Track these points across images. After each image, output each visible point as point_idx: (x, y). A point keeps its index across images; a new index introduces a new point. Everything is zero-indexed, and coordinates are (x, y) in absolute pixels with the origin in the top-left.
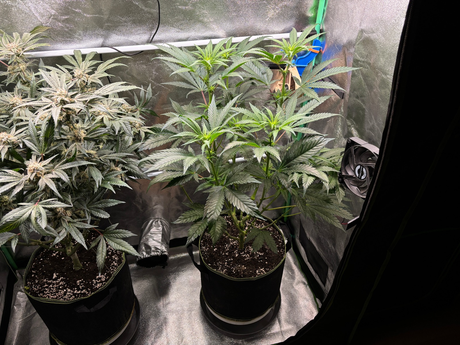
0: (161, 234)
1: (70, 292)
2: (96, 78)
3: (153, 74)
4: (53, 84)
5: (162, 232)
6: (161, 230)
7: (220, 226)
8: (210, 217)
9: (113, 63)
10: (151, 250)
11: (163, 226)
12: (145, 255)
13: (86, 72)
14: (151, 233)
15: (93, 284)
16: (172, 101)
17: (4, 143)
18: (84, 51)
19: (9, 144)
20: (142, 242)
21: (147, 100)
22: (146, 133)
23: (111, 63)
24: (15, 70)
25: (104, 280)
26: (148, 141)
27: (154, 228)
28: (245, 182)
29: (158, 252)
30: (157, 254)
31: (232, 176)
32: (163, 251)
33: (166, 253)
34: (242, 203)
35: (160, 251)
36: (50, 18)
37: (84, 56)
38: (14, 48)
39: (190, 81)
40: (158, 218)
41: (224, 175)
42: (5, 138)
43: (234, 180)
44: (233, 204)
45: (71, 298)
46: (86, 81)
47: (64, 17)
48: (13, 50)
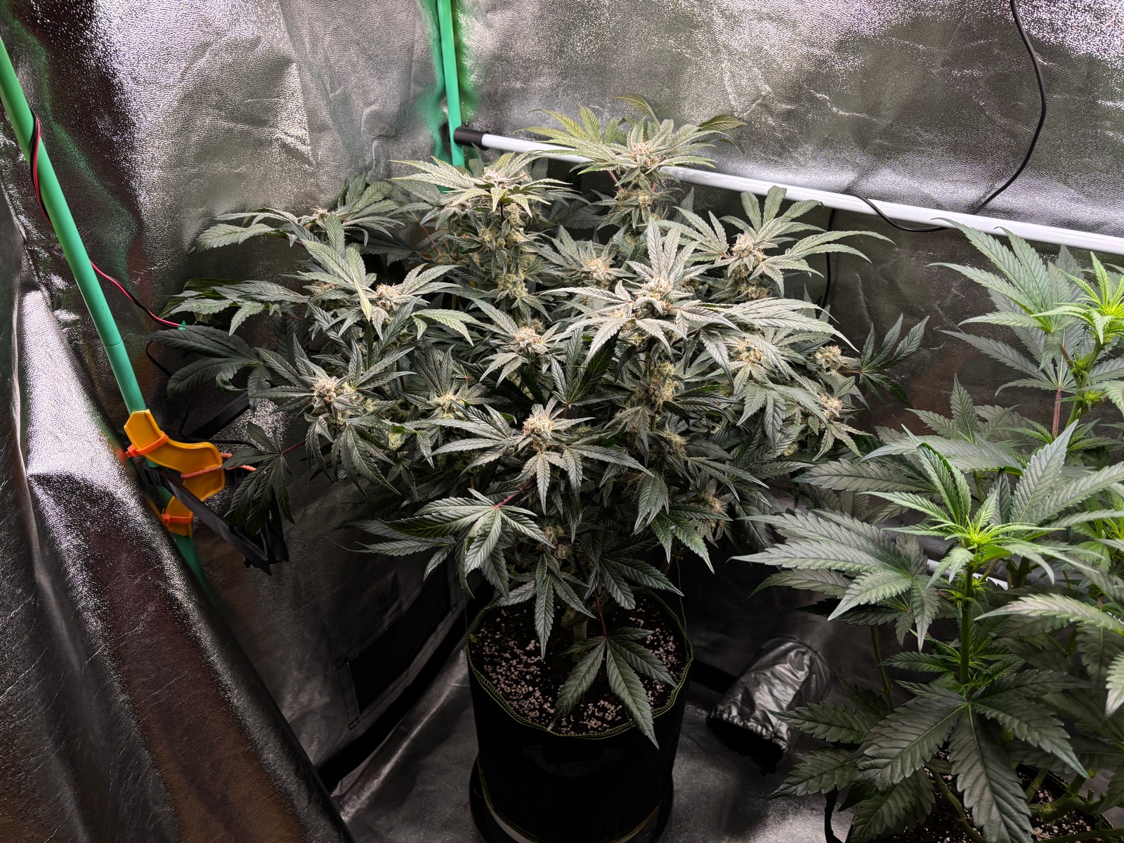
0: (794, 689)
1: (538, 698)
2: (777, 268)
3: (949, 292)
4: (658, 259)
5: (801, 687)
6: (803, 679)
7: (901, 805)
8: (865, 769)
9: (835, 242)
10: (752, 713)
11: (811, 673)
12: (734, 717)
13: (761, 247)
14: (773, 674)
15: (585, 714)
16: (956, 383)
17: (521, 351)
18: (792, 193)
19: (527, 355)
20: (743, 680)
21: (899, 355)
22: (838, 443)
23: (832, 240)
24: (627, 202)
25: (610, 719)
26: (833, 466)
27: (788, 666)
28: (1033, 738)
29: (767, 729)
30: (761, 733)
31: (1009, 689)
32: (779, 734)
33: (783, 745)
34: (988, 795)
35: (770, 729)
36: (754, 101)
37: (786, 204)
38: (641, 155)
39: (1032, 351)
40: (809, 647)
41: (997, 664)
42: (527, 341)
43: (1004, 709)
44: (960, 779)
45: (532, 714)
46: (751, 268)
47: (784, 106)
48: (638, 157)
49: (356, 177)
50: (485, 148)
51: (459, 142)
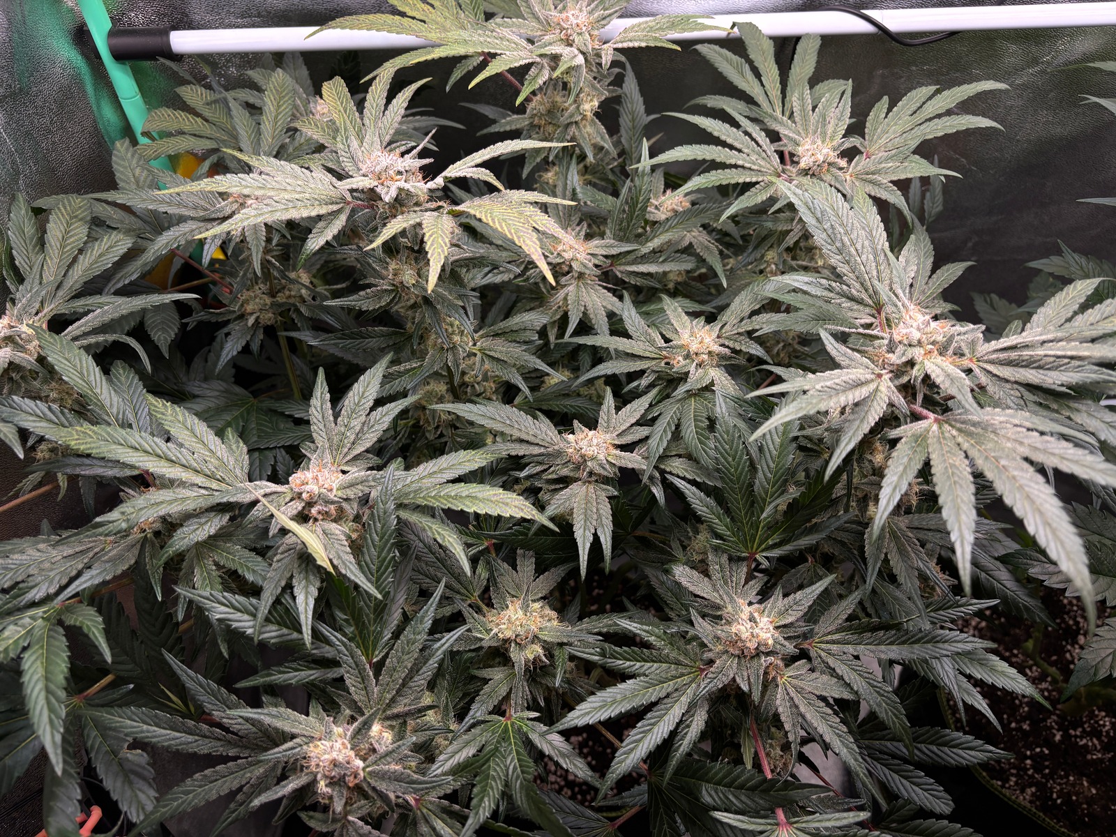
38: (580, 34)
50: (178, 58)
51: (120, 56)
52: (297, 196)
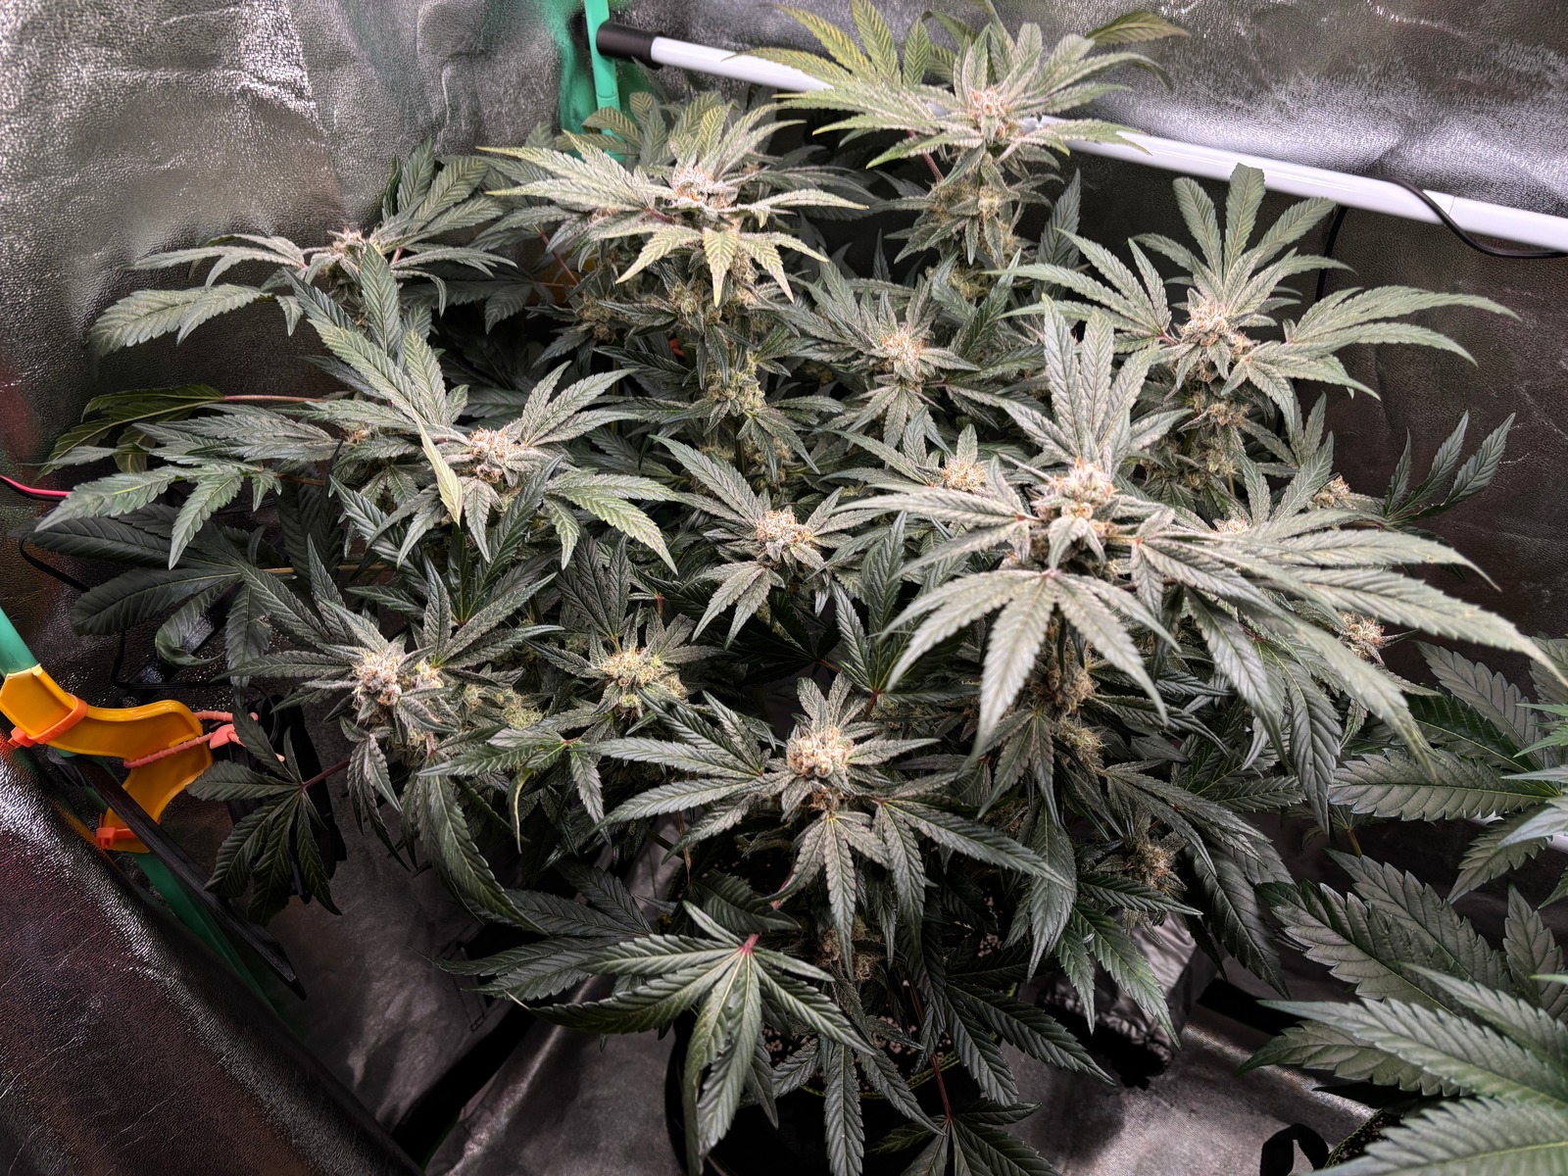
2: (1279, 374)
4: (1072, 403)
10: (1114, 1003)
17: (768, 559)
19: (782, 570)
21: (1457, 493)
24: (955, 209)
30: (1129, 1034)
33: (1165, 1053)
38: (990, 117)
42: (781, 542)
46: (1223, 371)
48: (983, 123)
49: (413, 151)
51: (606, 52)
52: (595, 185)
